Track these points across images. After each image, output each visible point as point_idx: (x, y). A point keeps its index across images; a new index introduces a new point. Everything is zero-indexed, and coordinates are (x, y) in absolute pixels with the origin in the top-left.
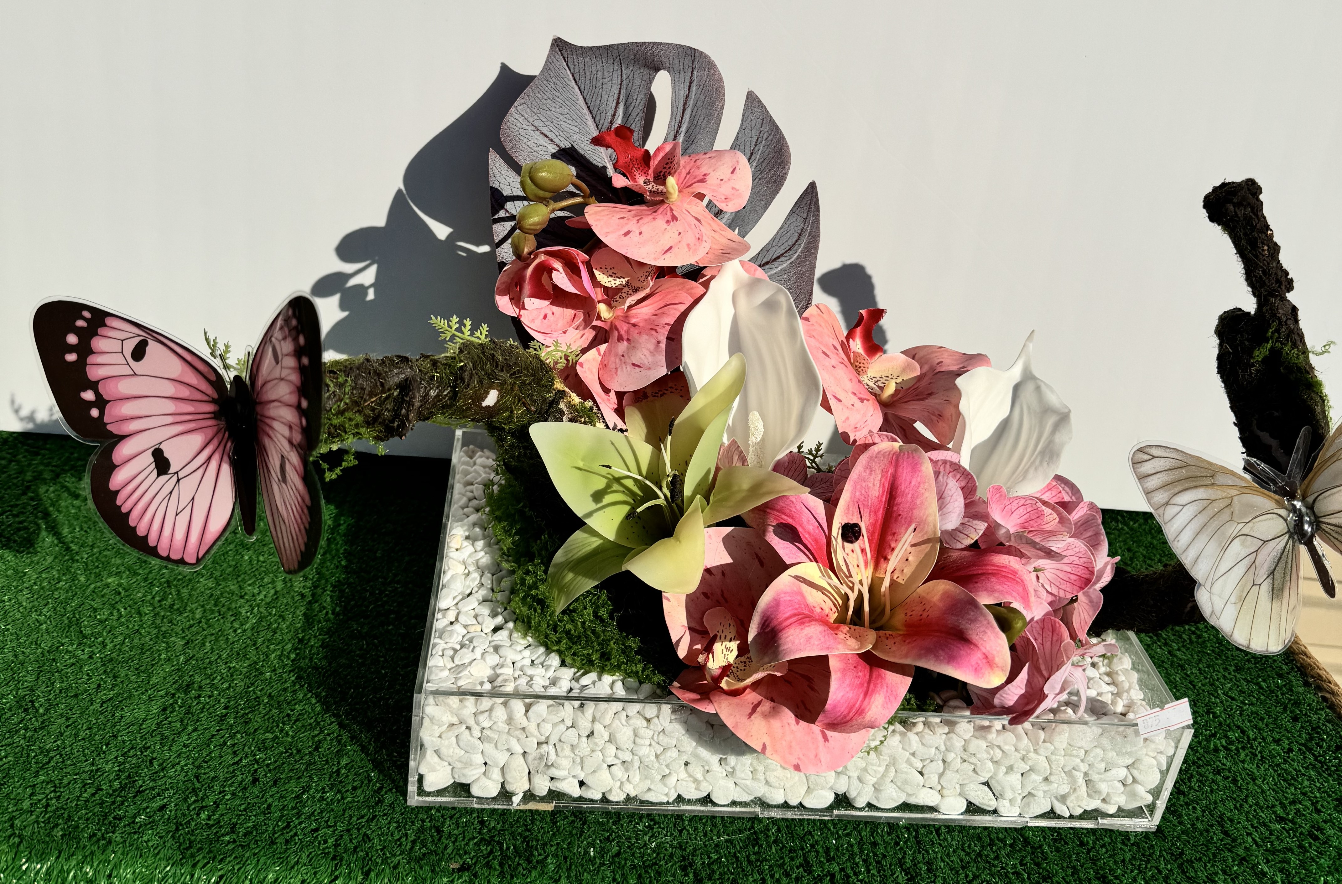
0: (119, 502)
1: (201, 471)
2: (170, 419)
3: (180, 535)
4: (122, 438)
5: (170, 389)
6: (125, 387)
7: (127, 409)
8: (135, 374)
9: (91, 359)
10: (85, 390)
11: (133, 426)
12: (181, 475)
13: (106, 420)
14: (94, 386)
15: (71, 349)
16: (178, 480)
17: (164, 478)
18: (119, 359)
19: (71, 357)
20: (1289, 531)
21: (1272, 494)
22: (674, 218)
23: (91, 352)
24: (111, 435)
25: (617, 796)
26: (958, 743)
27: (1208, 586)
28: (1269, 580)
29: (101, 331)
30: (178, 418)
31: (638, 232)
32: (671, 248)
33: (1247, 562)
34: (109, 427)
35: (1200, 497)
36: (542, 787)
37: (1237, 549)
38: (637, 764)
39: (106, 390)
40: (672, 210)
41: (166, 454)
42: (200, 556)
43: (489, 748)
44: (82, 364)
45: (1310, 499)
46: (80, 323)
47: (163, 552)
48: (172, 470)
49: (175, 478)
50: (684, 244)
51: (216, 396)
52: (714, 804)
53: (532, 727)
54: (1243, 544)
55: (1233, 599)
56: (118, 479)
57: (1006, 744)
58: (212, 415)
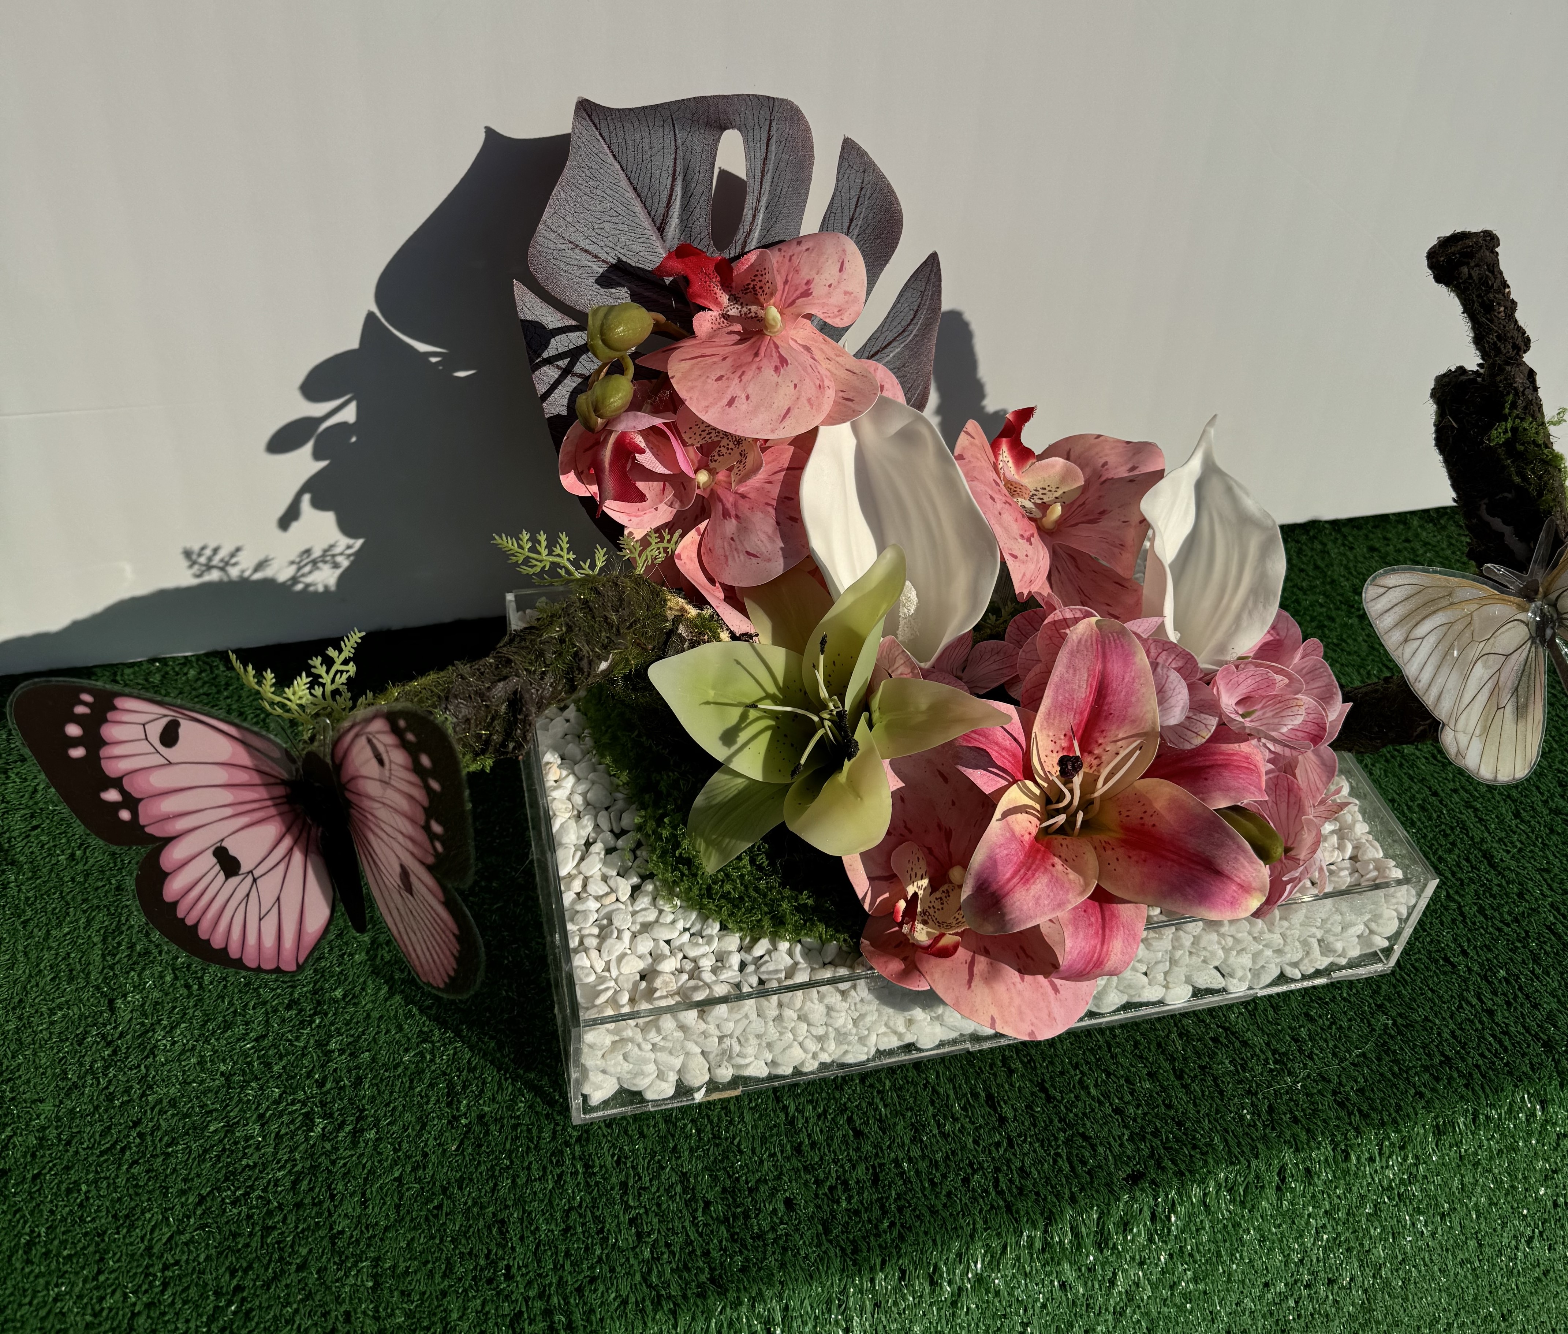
0: (180, 913)
1: (282, 866)
2: (229, 811)
3: (269, 941)
4: (167, 841)
5: (222, 776)
6: (159, 780)
7: (168, 805)
8: (170, 763)
9: (104, 752)
10: (106, 789)
11: (181, 825)
12: (257, 873)
13: (142, 821)
14: (117, 783)
15: (75, 742)
16: (255, 880)
17: (234, 881)
18: (145, 747)
19: (77, 753)
20: (1531, 637)
21: (1512, 598)
22: (783, 361)
23: (103, 743)
24: (153, 838)
25: (811, 1066)
26: (1187, 941)
27: (1452, 725)
28: (1514, 699)
29: (110, 716)
30: (239, 809)
31: (743, 396)
32: (789, 410)
33: (1489, 685)
34: (147, 830)
35: (1439, 623)
36: (725, 1074)
37: (1480, 672)
38: (832, 1035)
39: (136, 787)
40: (777, 347)
41: (232, 852)
42: (301, 961)
43: (663, 1057)
44: (93, 759)
45: (1553, 597)
46: (80, 710)
47: (250, 960)
48: (244, 869)
49: (250, 879)
50: (803, 400)
51: (285, 776)
52: (919, 1050)
53: (712, 1029)
54: (1485, 666)
55: (1477, 732)
56: (174, 887)
57: (1238, 932)
58: (285, 800)
